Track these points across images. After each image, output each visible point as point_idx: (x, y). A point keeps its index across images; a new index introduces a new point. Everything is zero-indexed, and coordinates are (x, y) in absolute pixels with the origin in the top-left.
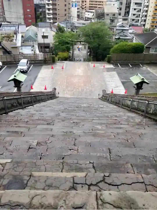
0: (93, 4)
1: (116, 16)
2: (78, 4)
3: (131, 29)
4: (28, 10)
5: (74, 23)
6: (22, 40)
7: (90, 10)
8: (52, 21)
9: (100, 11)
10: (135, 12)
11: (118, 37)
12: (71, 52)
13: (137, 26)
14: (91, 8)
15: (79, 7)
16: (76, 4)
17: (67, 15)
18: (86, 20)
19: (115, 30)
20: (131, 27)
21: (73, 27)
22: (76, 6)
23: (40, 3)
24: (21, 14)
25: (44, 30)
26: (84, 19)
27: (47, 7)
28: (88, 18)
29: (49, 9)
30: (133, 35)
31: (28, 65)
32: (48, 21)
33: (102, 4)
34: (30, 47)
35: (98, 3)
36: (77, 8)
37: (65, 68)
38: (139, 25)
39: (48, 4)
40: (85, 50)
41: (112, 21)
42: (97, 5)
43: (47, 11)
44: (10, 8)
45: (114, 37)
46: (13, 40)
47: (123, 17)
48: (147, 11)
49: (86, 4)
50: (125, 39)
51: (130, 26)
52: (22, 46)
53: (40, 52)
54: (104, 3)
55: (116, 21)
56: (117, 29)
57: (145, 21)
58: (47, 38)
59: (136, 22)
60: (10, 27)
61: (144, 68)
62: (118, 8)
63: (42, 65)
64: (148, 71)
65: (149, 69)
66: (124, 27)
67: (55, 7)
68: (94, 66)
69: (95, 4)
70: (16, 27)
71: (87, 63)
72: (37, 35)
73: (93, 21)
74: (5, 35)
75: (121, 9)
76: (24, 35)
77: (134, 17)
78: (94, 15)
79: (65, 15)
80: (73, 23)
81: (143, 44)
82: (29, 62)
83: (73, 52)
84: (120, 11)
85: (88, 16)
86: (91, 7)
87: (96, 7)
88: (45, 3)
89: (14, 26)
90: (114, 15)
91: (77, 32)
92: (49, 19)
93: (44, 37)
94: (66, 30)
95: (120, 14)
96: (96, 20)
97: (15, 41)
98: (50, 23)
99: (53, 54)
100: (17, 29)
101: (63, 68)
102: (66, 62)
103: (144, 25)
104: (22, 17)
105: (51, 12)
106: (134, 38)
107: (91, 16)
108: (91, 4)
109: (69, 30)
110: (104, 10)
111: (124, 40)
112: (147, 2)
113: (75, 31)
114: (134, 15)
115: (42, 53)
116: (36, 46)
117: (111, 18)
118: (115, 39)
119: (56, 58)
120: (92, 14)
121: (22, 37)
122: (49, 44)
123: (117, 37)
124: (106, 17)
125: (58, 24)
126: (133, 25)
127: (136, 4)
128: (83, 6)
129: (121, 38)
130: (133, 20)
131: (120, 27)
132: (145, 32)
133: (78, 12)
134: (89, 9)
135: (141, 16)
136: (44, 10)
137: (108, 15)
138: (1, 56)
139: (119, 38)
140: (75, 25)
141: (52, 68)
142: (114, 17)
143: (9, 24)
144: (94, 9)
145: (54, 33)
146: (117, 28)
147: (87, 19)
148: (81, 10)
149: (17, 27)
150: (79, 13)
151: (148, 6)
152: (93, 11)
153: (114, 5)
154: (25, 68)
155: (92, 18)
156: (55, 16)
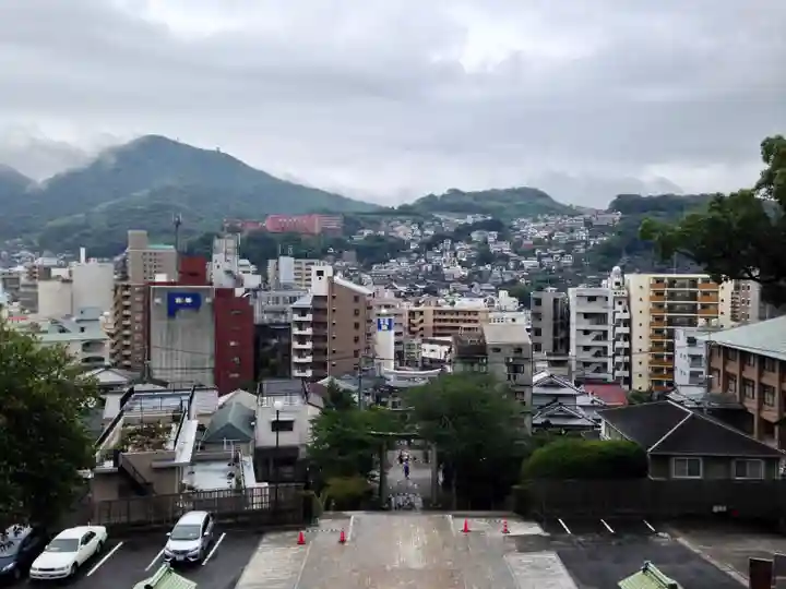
0: (445, 320)
1: (525, 354)
2: (398, 320)
3: (583, 394)
4: (232, 344)
5: (386, 376)
6: (197, 440)
7: (437, 338)
8: (309, 373)
9: (469, 339)
10: (588, 341)
11: (544, 420)
12: (374, 476)
13: (604, 382)
14: (439, 331)
15: (401, 330)
16: (390, 320)
17: (362, 353)
18: (424, 368)
19: (527, 397)
20: (582, 388)
21: (382, 390)
22: (389, 328)
23: (274, 320)
24: (208, 357)
25: (279, 403)
26: (420, 364)
27: (296, 331)
28: (432, 361)
29: (302, 339)
30: (595, 414)
31: (206, 533)
32: (296, 373)
33: (476, 318)
34: (224, 466)
35: (461, 317)
36: (393, 332)
37: (353, 539)
38: (610, 379)
39: (300, 325)
40: (426, 468)
41: (515, 369)
42: (457, 321)
43: (296, 345)
44: (172, 338)
45: (527, 421)
46: (165, 442)
47: (548, 354)
48: (628, 337)
49: (422, 321)
50: (568, 428)
51: (578, 384)
52: (195, 461)
53: (258, 481)
54: (481, 316)
55: (528, 368)
56: (534, 395)
57: (628, 366)
58: (291, 429)
59: (598, 370)
60: (162, 397)
61: (664, 537)
62: (528, 330)
63: (260, 534)
64: (682, 547)
65: (682, 540)
66: (558, 386)
67: (321, 332)
68: (466, 530)
69: (452, 321)
70: (184, 398)
71: (436, 516)
72: (254, 419)
73: (449, 369)
74: (139, 427)
75: (538, 332)
76: (207, 422)
77: (588, 356)
78: (450, 351)
79: (356, 353)
80: (382, 377)
81: (640, 445)
82: (211, 524)
83: (383, 474)
84: (538, 339)
85: (432, 356)
86: (440, 328)
87: (457, 328)
88: (288, 321)
89: (176, 393)
90: (519, 350)
91: (394, 405)
92: (303, 366)
93: (280, 426)
94: (356, 400)
95: (537, 347)
96: (459, 367)
97: (170, 446)
98: (304, 378)
99: (307, 488)
100: (185, 404)
101: (343, 541)
102: (354, 515)
103: (628, 381)
104: (210, 364)
105: (309, 345)
106: (603, 425)
107: (443, 354)
108: (440, 320)
109: (369, 399)
110: (482, 336)
111: (566, 431)
112: (625, 311)
113: (390, 404)
114: (587, 348)
115: (266, 484)
116: (248, 461)
117: (508, 359)
118: (534, 425)
119: (320, 502)
120: (446, 348)
121: (201, 428)
122: (295, 449)
123: (539, 420)
124: (492, 356)
125: (331, 383)
126: (589, 382)
127: (586, 316)
128: (414, 325)
129: (553, 422)
130: (586, 364)
131: (545, 386)
132: (637, 404)
133: (397, 343)
134: (435, 335)
135: (610, 353)
136: (285, 340)
137: (497, 350)
138: (110, 502)
139: (546, 425)
140: (387, 383)
141: (301, 542)
142: (518, 355)
143: (162, 388)
144: (448, 335)
145: (317, 412)
146: (536, 390)
147: (427, 363)
148: (407, 337)
149: (188, 398)
150: (400, 348)
151: (628, 323)
152: (449, 339)
153: (514, 320)
154: (193, 546)
155: (444, 361)
156: (321, 358)
